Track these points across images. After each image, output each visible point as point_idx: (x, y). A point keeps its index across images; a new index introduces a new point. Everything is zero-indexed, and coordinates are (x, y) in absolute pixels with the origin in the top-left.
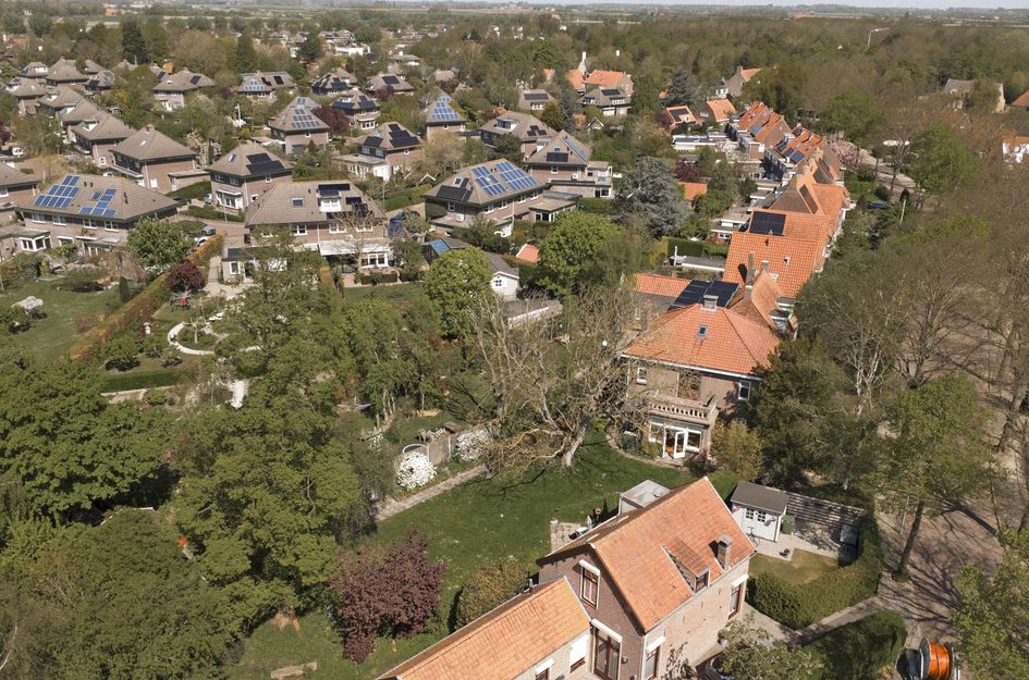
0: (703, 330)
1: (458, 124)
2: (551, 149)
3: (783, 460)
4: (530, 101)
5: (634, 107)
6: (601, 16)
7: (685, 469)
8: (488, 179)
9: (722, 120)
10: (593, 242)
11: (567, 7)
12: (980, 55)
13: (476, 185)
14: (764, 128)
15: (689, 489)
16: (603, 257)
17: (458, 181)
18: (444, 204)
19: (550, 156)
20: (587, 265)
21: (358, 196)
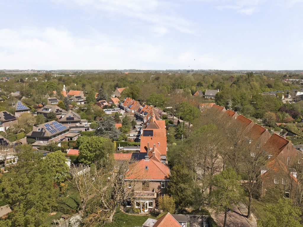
0: (147, 167)
1: (27, 110)
2: (67, 116)
3: (181, 204)
4: (51, 101)
5: (87, 101)
6: (63, 74)
7: (150, 215)
8: (50, 128)
9: (116, 104)
10: (99, 144)
11: (50, 71)
12: (182, 82)
13: (46, 130)
14: (132, 105)
15: (165, 217)
16: (103, 148)
17: (39, 129)
18: (35, 138)
19: (67, 119)
20: (98, 152)
21: (2, 138)
